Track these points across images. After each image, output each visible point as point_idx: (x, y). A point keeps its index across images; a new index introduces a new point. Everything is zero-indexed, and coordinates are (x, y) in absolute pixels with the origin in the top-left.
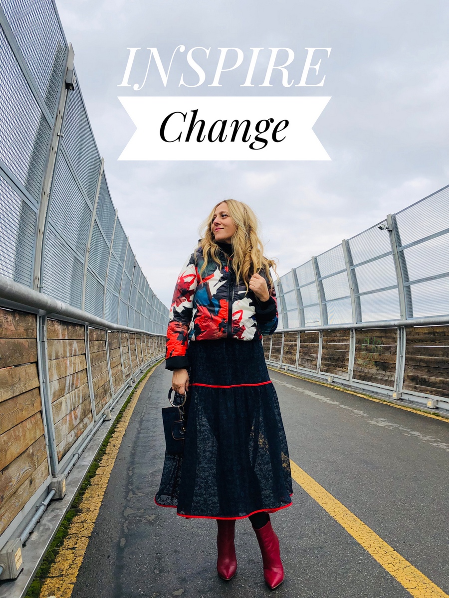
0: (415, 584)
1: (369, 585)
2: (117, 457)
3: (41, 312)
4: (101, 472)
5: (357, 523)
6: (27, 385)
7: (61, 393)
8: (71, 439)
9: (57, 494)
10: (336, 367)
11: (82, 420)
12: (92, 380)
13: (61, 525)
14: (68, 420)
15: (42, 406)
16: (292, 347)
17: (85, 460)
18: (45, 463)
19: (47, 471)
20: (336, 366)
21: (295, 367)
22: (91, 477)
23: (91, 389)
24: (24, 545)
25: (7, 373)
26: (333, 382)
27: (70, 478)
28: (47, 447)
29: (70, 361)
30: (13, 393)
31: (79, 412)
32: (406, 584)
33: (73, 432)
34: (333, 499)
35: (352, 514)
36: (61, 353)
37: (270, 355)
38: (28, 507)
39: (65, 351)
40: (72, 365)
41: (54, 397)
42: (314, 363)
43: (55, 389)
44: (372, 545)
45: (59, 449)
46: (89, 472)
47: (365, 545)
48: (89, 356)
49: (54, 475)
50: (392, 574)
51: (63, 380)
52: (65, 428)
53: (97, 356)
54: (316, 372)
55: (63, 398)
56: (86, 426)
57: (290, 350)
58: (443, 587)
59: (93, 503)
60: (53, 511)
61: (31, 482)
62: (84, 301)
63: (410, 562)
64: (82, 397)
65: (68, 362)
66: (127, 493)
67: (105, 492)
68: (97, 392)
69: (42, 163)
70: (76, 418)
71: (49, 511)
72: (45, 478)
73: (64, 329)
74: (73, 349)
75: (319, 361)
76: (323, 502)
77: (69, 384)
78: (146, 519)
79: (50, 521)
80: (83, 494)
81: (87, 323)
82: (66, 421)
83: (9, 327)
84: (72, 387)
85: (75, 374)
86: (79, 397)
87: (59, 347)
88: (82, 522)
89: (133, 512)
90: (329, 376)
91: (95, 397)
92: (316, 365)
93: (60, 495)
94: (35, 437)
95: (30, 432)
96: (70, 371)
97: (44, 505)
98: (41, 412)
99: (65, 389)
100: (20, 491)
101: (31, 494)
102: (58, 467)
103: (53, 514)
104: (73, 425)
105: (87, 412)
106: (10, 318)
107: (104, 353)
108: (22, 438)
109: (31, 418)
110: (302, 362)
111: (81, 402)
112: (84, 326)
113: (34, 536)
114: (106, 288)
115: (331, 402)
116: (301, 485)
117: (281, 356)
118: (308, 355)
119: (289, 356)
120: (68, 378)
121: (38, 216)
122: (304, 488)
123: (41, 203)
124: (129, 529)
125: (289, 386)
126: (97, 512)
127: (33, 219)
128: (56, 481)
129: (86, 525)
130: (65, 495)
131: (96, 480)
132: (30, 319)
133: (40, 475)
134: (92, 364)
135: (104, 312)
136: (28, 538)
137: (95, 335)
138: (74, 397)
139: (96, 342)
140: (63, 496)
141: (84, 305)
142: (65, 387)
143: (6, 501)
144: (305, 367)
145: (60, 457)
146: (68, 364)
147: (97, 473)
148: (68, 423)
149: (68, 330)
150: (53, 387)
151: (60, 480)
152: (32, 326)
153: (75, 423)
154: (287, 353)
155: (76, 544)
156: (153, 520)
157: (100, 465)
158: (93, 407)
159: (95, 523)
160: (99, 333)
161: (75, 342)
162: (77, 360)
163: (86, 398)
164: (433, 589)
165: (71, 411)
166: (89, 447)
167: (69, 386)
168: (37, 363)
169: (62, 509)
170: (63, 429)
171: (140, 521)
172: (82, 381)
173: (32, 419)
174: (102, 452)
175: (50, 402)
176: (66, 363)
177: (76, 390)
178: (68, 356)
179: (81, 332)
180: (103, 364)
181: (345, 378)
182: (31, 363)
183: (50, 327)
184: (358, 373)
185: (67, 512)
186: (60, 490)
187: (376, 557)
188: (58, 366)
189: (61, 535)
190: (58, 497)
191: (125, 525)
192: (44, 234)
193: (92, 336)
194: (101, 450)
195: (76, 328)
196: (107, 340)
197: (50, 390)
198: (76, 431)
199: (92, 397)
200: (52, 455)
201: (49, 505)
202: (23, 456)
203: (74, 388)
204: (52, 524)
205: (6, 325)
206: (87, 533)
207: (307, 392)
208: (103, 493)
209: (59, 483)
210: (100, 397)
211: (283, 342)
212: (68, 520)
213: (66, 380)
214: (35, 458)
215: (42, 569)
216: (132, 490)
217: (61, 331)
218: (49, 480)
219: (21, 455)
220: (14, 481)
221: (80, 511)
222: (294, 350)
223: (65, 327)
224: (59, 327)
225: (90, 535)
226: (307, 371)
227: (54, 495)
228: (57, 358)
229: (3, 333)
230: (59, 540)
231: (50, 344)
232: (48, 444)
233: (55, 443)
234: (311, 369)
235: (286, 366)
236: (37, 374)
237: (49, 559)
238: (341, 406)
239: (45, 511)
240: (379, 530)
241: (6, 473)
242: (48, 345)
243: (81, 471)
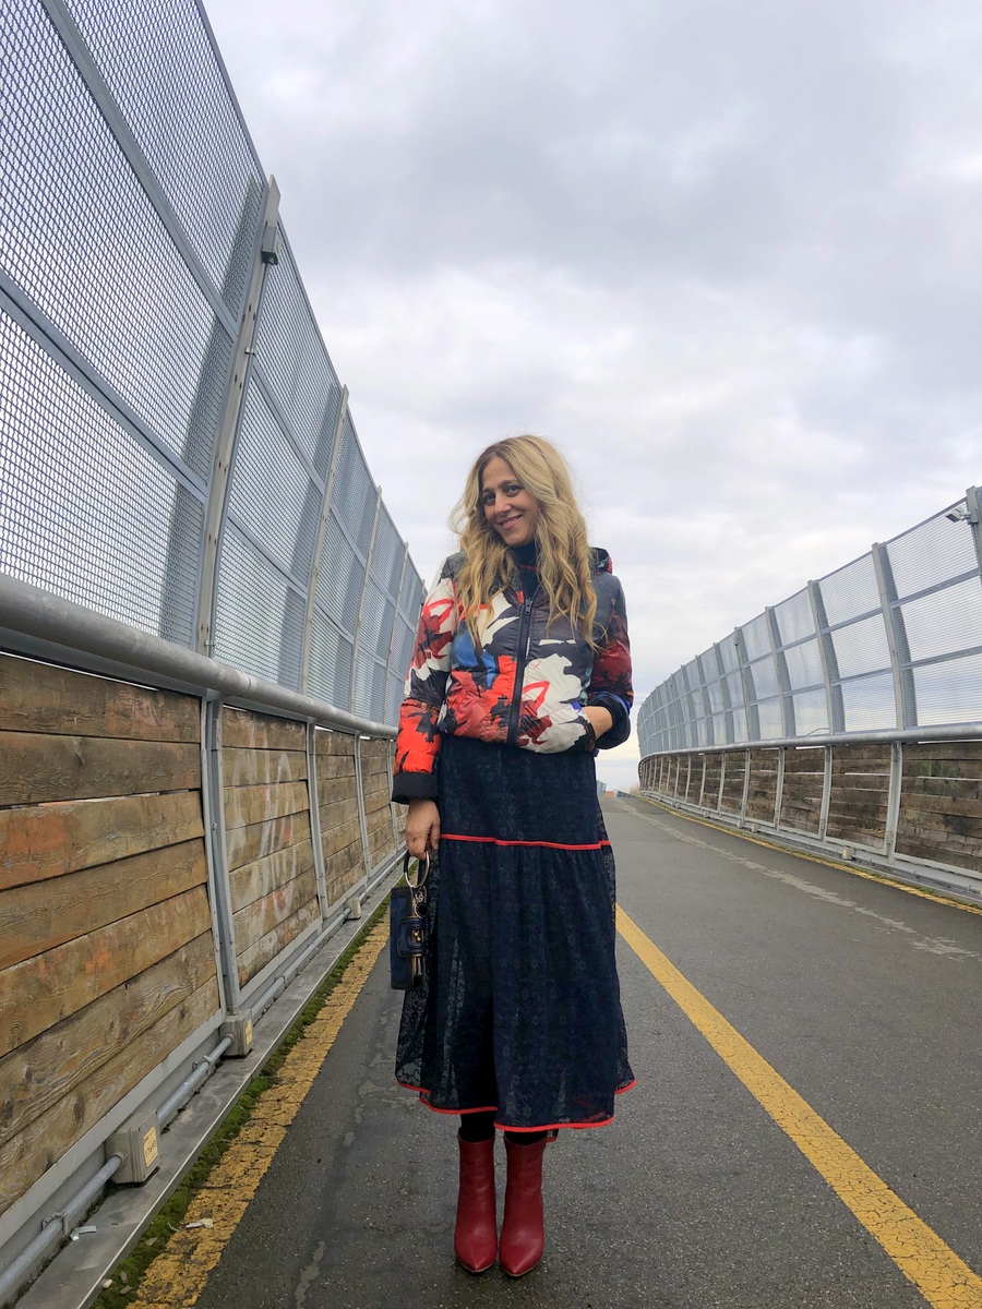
0: (912, 1250)
1: (816, 1246)
2: (362, 989)
3: (211, 693)
4: (327, 1016)
5: (825, 1134)
6: (178, 831)
7: (251, 852)
8: (269, 946)
9: (236, 1047)
10: (861, 826)
11: (294, 913)
12: (320, 835)
13: (239, 1101)
14: (263, 907)
15: (207, 873)
16: (768, 782)
17: (300, 991)
18: (210, 984)
19: (216, 1000)
20: (860, 824)
21: (772, 825)
22: (306, 1023)
23: (318, 849)
24: (165, 1130)
25: (138, 806)
26: (854, 859)
27: (263, 1023)
28: (218, 956)
29: (272, 794)
30: (151, 842)
31: (288, 894)
32: (892, 1248)
33: (274, 932)
34: (785, 1089)
35: (819, 1119)
36: (252, 776)
37: (720, 799)
38: (176, 1058)
39: (261, 772)
40: (277, 801)
41: (235, 861)
42: (813, 816)
43: (237, 844)
44: (844, 1176)
45: (242, 961)
46: (303, 1014)
47: (830, 1176)
48: (315, 784)
49: (230, 1011)
50: (869, 1228)
51: (256, 828)
52: (256, 924)
53: (334, 786)
54: (818, 836)
55: (255, 863)
56: (303, 925)
57: (763, 790)
58: (972, 1261)
59: (304, 1069)
60: (225, 1075)
61: (183, 1015)
62: (306, 673)
63: (915, 1212)
64: (297, 866)
65: (268, 794)
66: (372, 1056)
67: (329, 1051)
68: (332, 861)
69: (213, 409)
70: (281, 907)
71: (217, 1076)
72: (212, 1012)
73: (259, 729)
74: (280, 768)
75: (824, 813)
76: (764, 1092)
77: (270, 836)
78: (399, 1102)
79: (217, 1093)
80: (287, 1052)
81: (311, 719)
82: (260, 910)
83: (145, 720)
84: (276, 845)
85: (283, 821)
86: (289, 864)
87: (249, 762)
88: (279, 1100)
89: (377, 1089)
90: (844, 847)
91: (326, 868)
92: (817, 822)
93: (241, 1048)
94: (192, 932)
95: (182, 920)
96: (271, 812)
97: (206, 1061)
98: (206, 884)
99: (259, 848)
100: (161, 1027)
101: (182, 1036)
102: (239, 997)
103: (226, 1081)
104: (274, 919)
105: (306, 898)
106: (147, 703)
107: (350, 782)
108: (166, 929)
109: (186, 894)
110: (787, 814)
111: (293, 875)
112: (306, 724)
113: (186, 1116)
114: (357, 648)
115: (837, 901)
116: (725, 1059)
117: (744, 801)
118: (800, 800)
119: (761, 801)
120: (267, 827)
121: (206, 509)
122: (730, 1065)
123: (213, 483)
124: (363, 1119)
125: (752, 865)
126: (309, 1084)
127: (197, 517)
128: (233, 1021)
129: (284, 1106)
130: (251, 1051)
131: (315, 1030)
132: (188, 707)
133: (201, 1004)
134: (320, 802)
135: (353, 698)
136: (176, 1118)
137: (330, 744)
138: (278, 863)
139: (333, 758)
140: (246, 1050)
141: (305, 683)
142: (260, 841)
143: (132, 1041)
144: (793, 826)
145: (245, 977)
146: (268, 798)
147: (319, 1017)
148: (263, 913)
149: (269, 730)
150: (232, 840)
151: (241, 1018)
152: (190, 719)
153: (280, 917)
154: (756, 794)
155: (262, 1136)
156: (412, 1105)
157: (327, 1002)
158: (321, 888)
159: (302, 1104)
160: (339, 740)
161: (284, 756)
162: (289, 791)
163: (305, 869)
164: (948, 1262)
165: (271, 891)
166: (308, 968)
167: (269, 841)
168: (200, 790)
169: (245, 1073)
170: (253, 925)
171: (389, 1105)
172: (299, 835)
173: (188, 897)
174: (334, 978)
175: (226, 870)
176: (262, 797)
177: (284, 851)
178: (268, 781)
179: (297, 735)
180: (347, 803)
181: (878, 852)
182: (190, 790)
183: (229, 723)
184: (908, 840)
185: (252, 1079)
186: (240, 1038)
187: (846, 1199)
188: (245, 800)
189: (236, 1118)
190: (237, 1053)
191: (358, 1110)
192: (218, 543)
193: (324, 746)
194: (333, 976)
195: (288, 727)
196: (358, 754)
197: (227, 845)
198: (281, 932)
199: (320, 868)
200: (227, 971)
201: (218, 1065)
202: (169, 962)
203: (279, 848)
204: (223, 1097)
205: (138, 715)
206: (284, 1119)
207: (789, 879)
208: (325, 1053)
209: (239, 1026)
210: (337, 871)
211: (747, 770)
212: (252, 1094)
213: (261, 830)
214: (192, 971)
215: (195, 1174)
216: (381, 1050)
217: (253, 730)
218: (219, 1018)
219: (163, 960)
220: (148, 1007)
221: (278, 1082)
222: (771, 789)
223: (263, 724)
224: (249, 725)
225: (290, 1123)
226: (797, 836)
227: (229, 1048)
228: (244, 784)
229: (133, 731)
230: (231, 1127)
231: (229, 758)
232: (218, 949)
233: (233, 949)
234: (806, 830)
235: (754, 823)
236: (200, 814)
237: (210, 1157)
238: (858, 909)
239: (211, 1075)
240: (867, 1151)
241: (133, 987)
242: (224, 758)
243: (287, 1011)
